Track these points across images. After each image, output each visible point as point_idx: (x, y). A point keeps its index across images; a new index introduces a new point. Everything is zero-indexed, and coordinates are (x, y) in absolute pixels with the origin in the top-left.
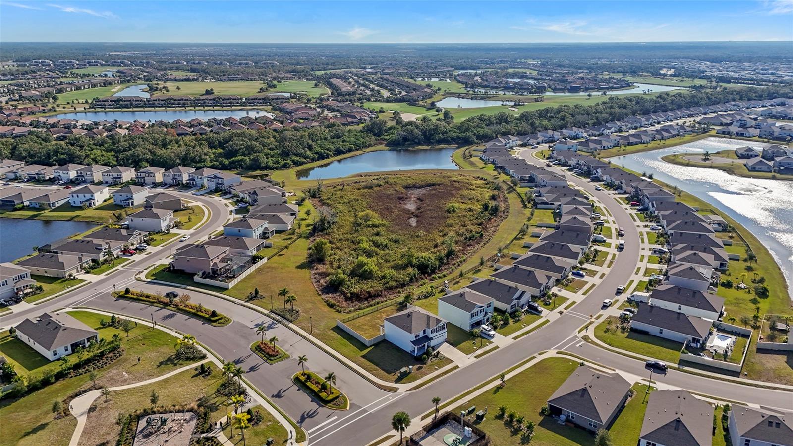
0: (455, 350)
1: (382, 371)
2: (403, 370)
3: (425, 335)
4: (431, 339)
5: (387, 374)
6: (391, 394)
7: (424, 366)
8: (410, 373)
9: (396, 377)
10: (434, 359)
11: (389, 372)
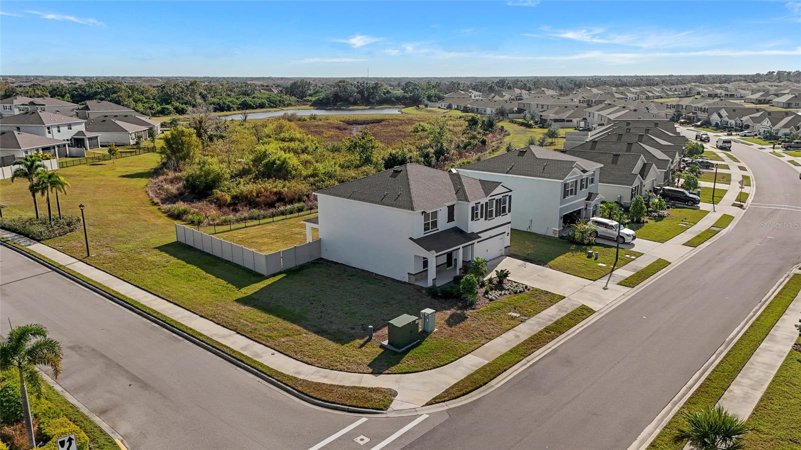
0: (547, 271)
1: (313, 337)
2: (402, 320)
3: (452, 225)
4: (474, 236)
5: (333, 345)
6: (364, 419)
7: (468, 312)
8: (425, 334)
9: (373, 350)
10: (493, 294)
11: (341, 338)
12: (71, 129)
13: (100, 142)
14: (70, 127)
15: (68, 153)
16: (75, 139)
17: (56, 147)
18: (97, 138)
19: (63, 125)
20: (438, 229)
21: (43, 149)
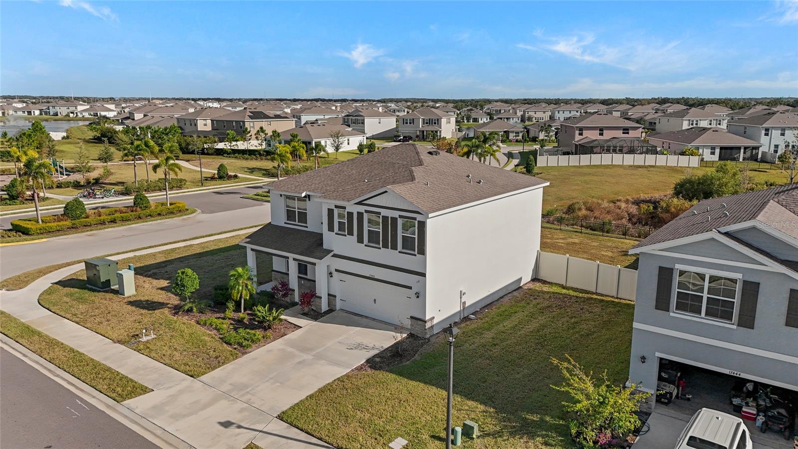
15: (759, 157)
17: (744, 148)
20: (307, 227)
21: (721, 148)
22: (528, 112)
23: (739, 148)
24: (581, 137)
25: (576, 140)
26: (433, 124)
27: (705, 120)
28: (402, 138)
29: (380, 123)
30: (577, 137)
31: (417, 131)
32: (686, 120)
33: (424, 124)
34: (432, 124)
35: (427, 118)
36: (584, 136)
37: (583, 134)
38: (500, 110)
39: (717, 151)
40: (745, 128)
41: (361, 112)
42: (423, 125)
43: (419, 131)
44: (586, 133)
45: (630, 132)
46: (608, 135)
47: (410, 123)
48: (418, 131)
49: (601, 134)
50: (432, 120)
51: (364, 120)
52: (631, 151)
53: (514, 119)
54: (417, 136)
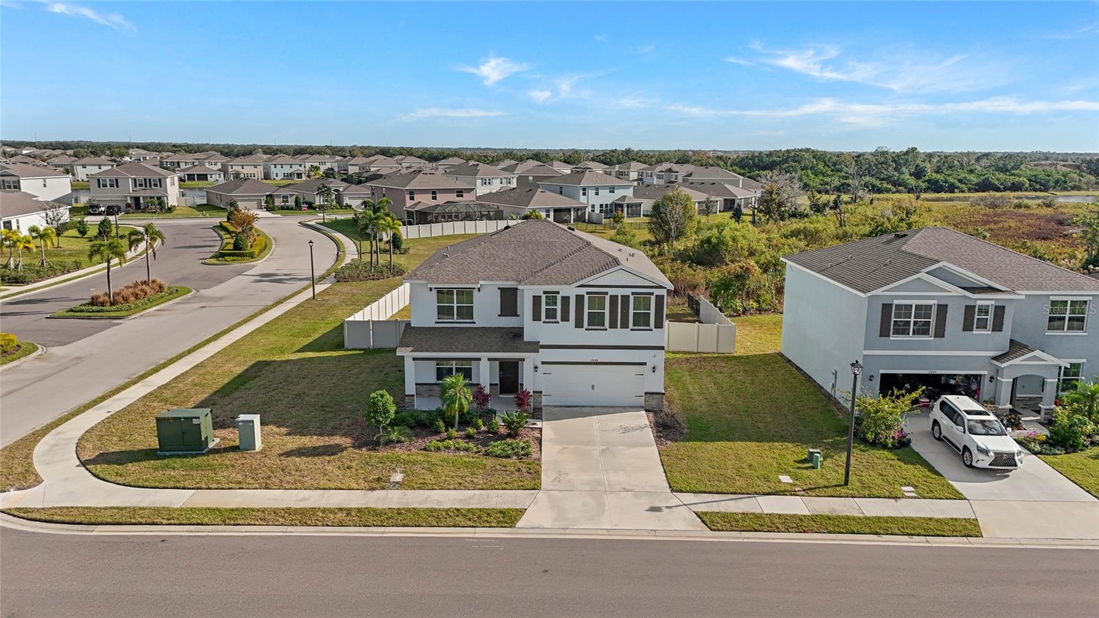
12: (613, 192)
13: (644, 211)
14: (612, 190)
15: (587, 218)
16: (616, 204)
17: (572, 209)
18: (640, 205)
19: (604, 187)
20: (475, 323)
21: (556, 211)
22: (231, 165)
23: (569, 210)
24: (413, 202)
25: (408, 206)
26: (153, 187)
27: (497, 178)
28: (103, 209)
29: (45, 186)
30: (409, 203)
31: (126, 197)
32: (479, 178)
33: (136, 186)
34: (150, 186)
35: (140, 178)
36: (416, 201)
37: (415, 199)
38: (178, 163)
39: (552, 214)
40: (561, 188)
41: (7, 169)
42: (135, 189)
43: (131, 197)
44: (418, 198)
45: (464, 194)
46: (442, 199)
47: (112, 186)
48: (128, 198)
49: (434, 198)
50: (150, 180)
51: (19, 181)
52: (468, 217)
53: (213, 176)
54: (128, 206)
